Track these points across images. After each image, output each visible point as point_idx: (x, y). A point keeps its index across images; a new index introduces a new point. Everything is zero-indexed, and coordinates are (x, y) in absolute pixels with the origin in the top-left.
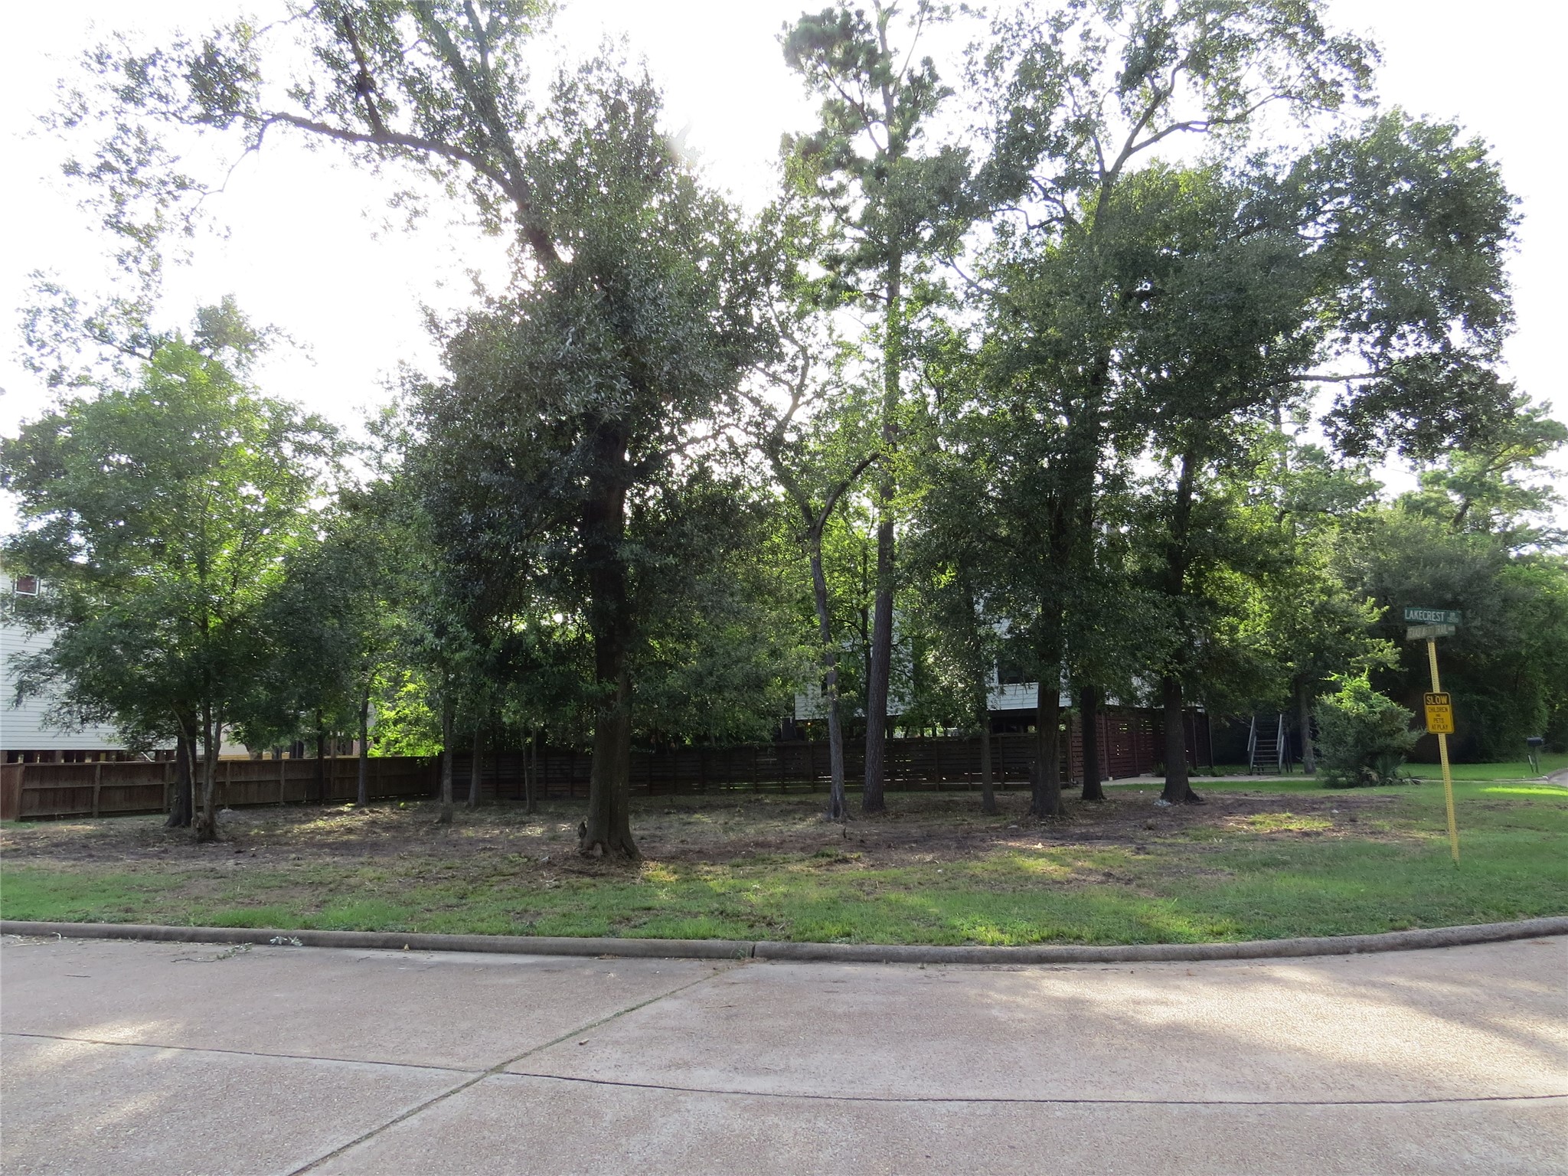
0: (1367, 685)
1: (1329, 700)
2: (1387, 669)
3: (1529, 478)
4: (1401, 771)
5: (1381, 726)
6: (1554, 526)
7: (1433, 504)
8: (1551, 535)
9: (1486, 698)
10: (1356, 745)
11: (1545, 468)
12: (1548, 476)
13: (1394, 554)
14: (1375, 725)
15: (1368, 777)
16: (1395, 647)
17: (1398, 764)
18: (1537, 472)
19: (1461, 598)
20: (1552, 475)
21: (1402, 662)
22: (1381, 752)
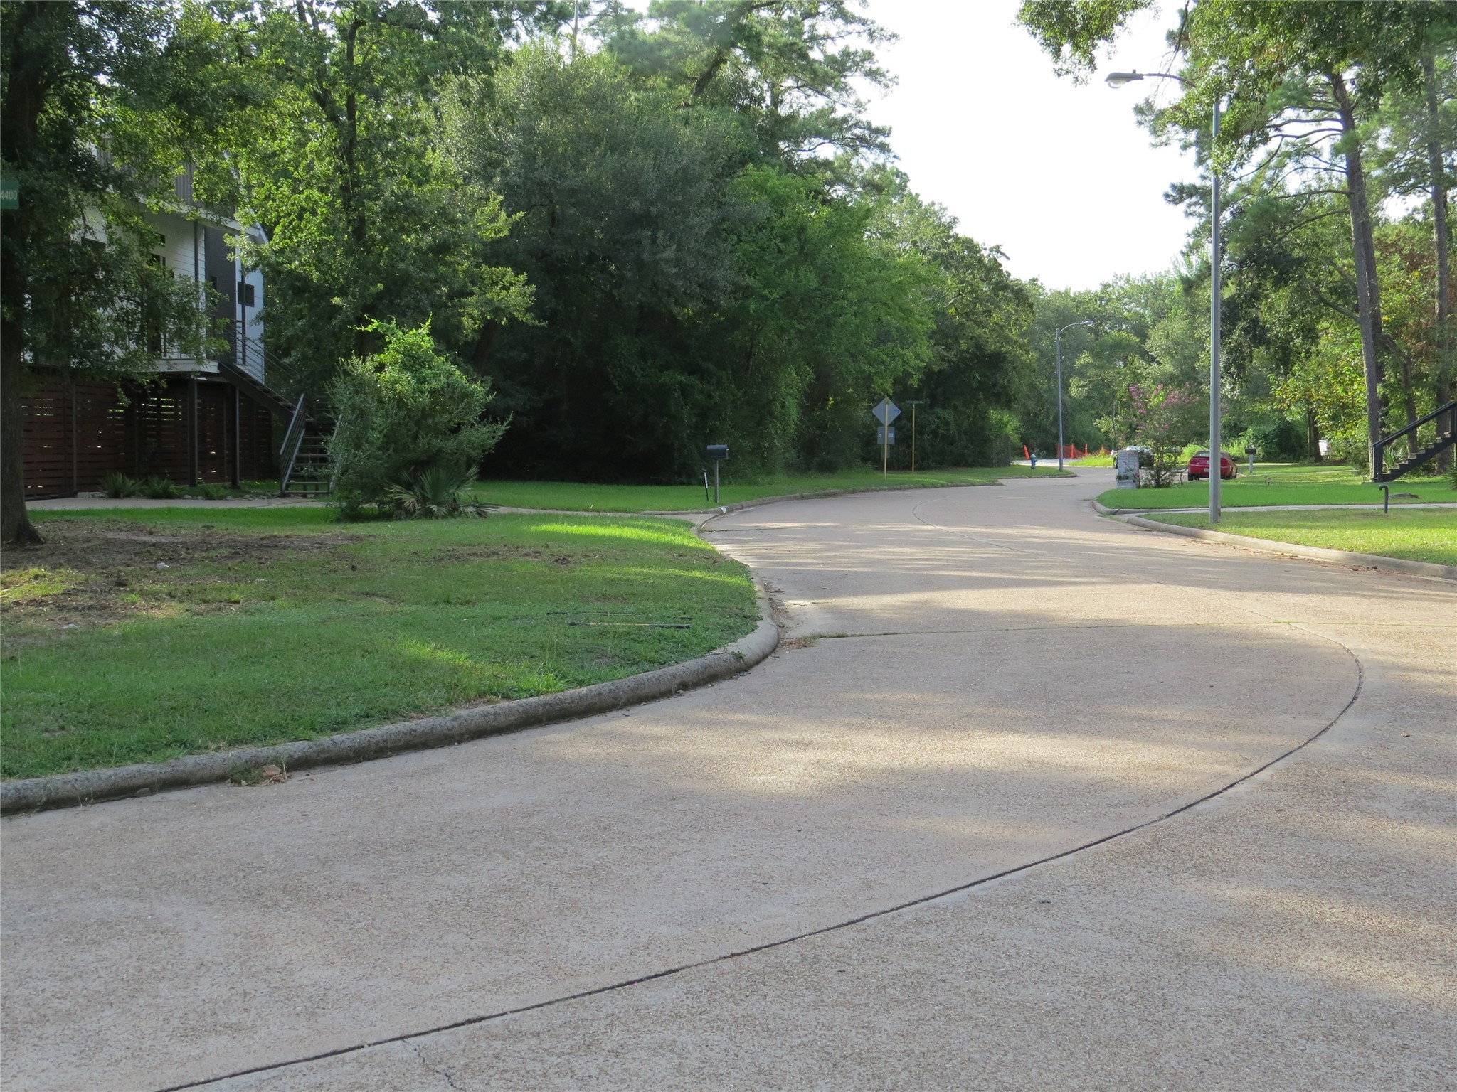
0: (427, 343)
1: (362, 367)
2: (512, 319)
3: (840, 35)
4: (466, 493)
5: (432, 414)
6: (863, 118)
7: (667, 52)
8: (858, 131)
9: (693, 380)
10: (384, 448)
11: (863, 22)
12: (865, 36)
13: (564, 126)
14: (425, 414)
15: (399, 504)
16: (527, 283)
17: (462, 482)
18: (851, 27)
19: (653, 210)
20: (871, 34)
21: (537, 309)
22: (428, 462)
